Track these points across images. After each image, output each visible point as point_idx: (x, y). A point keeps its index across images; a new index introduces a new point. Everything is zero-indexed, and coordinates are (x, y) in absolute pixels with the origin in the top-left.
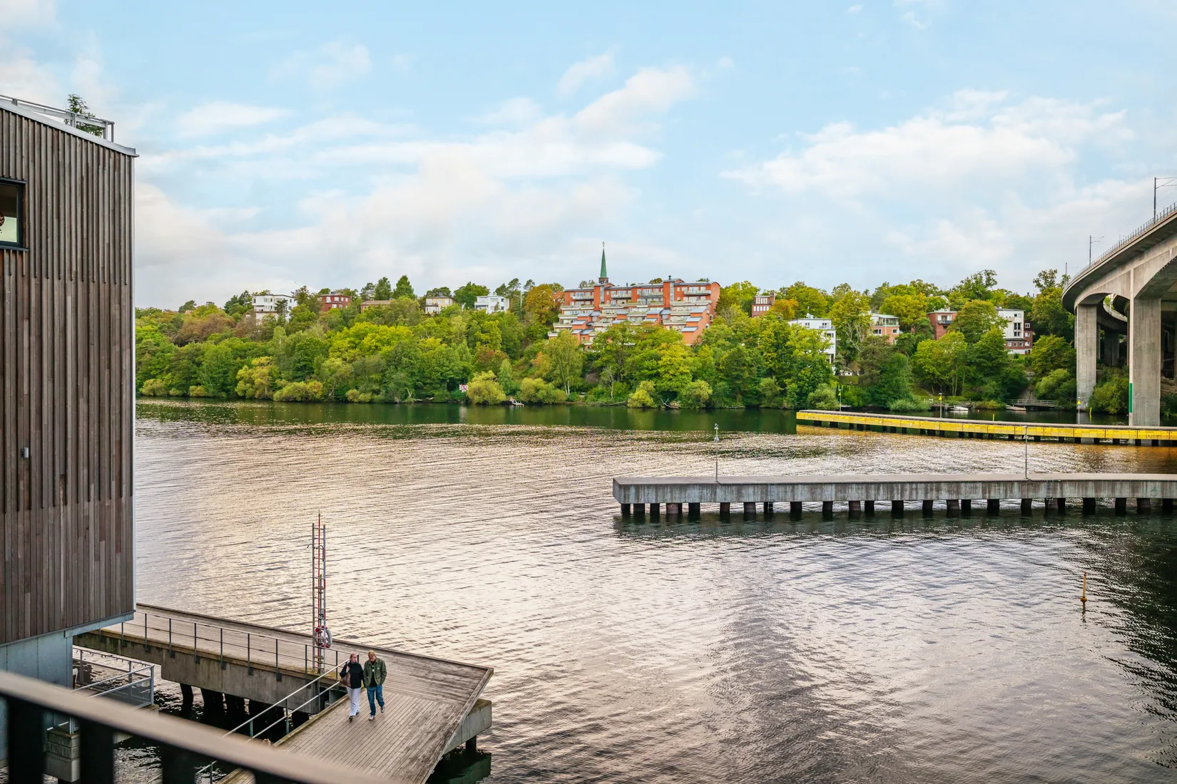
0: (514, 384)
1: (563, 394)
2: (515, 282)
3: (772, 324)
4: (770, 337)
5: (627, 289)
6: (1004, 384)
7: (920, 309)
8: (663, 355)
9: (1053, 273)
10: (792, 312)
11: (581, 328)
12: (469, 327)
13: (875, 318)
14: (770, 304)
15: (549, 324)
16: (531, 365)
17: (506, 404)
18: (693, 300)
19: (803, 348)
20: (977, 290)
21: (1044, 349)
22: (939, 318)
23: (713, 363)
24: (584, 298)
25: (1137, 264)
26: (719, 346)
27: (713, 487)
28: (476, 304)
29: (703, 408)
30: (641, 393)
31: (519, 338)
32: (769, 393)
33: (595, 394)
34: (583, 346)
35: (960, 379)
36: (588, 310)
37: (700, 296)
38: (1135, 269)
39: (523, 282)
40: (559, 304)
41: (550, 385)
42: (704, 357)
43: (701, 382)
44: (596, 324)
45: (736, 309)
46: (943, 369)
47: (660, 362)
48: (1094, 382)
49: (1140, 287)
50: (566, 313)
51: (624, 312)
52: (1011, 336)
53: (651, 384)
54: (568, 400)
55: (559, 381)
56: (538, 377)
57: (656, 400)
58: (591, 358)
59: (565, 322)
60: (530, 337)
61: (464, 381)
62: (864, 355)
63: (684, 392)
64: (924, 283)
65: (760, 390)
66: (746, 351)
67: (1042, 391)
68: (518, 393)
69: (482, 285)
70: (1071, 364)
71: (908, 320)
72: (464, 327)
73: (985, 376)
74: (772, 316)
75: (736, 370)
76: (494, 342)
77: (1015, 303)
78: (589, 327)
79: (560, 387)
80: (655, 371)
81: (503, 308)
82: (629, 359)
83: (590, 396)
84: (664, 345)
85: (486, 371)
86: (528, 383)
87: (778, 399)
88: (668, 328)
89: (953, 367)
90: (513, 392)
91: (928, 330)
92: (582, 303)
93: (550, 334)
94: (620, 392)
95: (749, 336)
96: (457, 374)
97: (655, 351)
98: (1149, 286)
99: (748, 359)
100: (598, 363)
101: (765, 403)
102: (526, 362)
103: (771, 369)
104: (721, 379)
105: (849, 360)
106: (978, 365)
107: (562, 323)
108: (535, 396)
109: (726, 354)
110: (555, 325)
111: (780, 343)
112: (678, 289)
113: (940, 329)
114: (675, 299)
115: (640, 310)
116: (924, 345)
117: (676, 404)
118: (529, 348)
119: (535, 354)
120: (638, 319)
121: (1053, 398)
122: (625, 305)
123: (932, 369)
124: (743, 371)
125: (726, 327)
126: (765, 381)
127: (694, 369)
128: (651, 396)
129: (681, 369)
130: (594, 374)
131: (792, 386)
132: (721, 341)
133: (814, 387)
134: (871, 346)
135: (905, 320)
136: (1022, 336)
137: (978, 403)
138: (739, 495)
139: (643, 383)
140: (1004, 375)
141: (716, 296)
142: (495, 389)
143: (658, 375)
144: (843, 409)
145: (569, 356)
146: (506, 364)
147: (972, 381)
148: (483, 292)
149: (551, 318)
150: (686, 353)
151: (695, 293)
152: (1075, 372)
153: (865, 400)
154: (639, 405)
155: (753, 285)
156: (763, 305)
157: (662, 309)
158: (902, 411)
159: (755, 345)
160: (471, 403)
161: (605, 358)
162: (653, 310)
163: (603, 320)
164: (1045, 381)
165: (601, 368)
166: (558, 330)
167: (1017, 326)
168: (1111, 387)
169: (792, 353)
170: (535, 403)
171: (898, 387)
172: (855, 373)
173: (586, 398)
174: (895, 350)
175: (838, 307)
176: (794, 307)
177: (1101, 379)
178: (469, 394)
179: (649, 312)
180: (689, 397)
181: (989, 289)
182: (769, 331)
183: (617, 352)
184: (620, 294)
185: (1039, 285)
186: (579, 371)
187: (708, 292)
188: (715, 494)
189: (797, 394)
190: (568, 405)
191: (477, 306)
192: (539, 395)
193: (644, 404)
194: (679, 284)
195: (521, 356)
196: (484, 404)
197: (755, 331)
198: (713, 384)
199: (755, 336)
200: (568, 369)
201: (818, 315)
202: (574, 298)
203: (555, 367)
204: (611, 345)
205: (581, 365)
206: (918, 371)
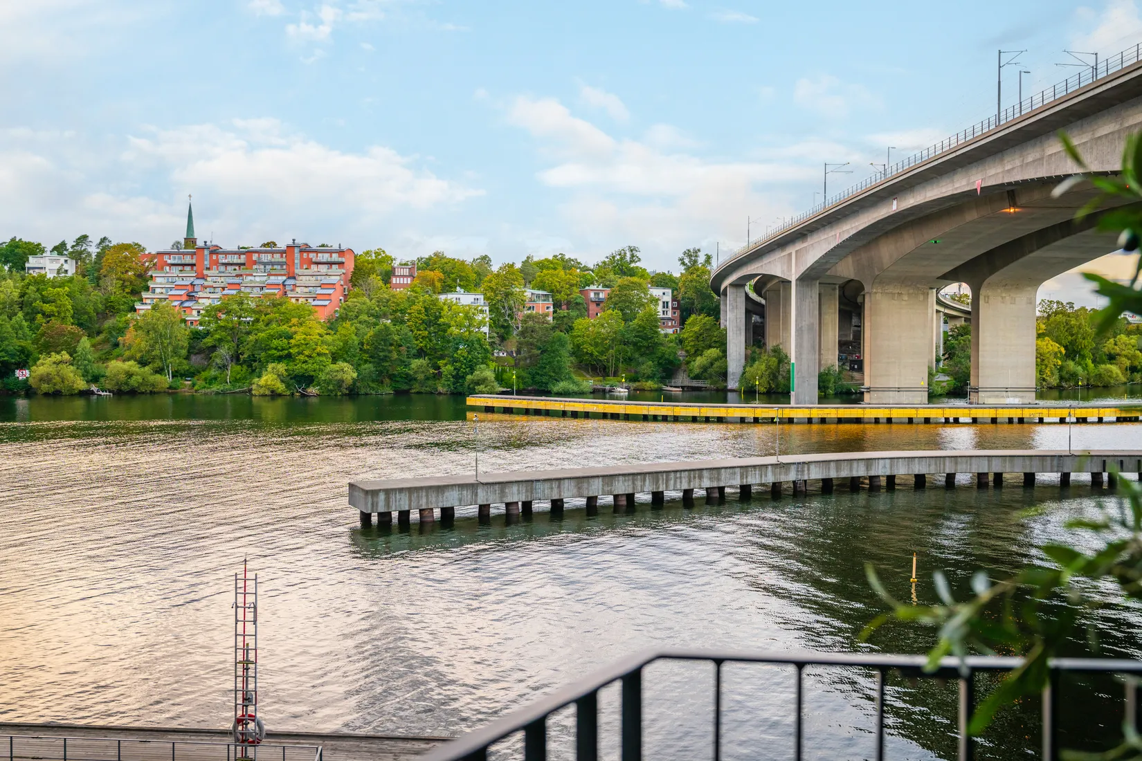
0: (96, 368)
1: (165, 380)
2: (83, 239)
3: (421, 299)
4: (419, 313)
5: (239, 254)
6: (659, 364)
7: (572, 285)
8: (295, 333)
9: (697, 251)
10: (438, 285)
11: (179, 298)
12: (22, 295)
13: (528, 293)
14: (411, 276)
15: (135, 292)
16: (117, 345)
17: (86, 394)
18: (323, 269)
19: (459, 326)
20: (622, 266)
21: (696, 328)
22: (592, 295)
23: (356, 342)
24: (183, 262)
25: (799, 246)
26: (360, 322)
27: (473, 487)
28: (27, 265)
29: (346, 395)
30: (269, 378)
31: (95, 310)
32: (420, 377)
33: (205, 379)
34: (185, 321)
35: (618, 360)
36: (189, 277)
37: (331, 264)
38: (797, 251)
39: (95, 239)
40: (148, 269)
41: (147, 368)
42: (345, 336)
43: (341, 364)
44: (200, 294)
45: (375, 280)
46: (600, 348)
47: (292, 341)
48: (743, 361)
49: (803, 269)
50: (158, 280)
51: (237, 280)
52: (661, 315)
53: (281, 367)
54: (170, 388)
55: (158, 364)
56: (129, 359)
57: (288, 386)
58: (196, 336)
59: (158, 291)
60: (110, 309)
61: (23, 365)
62: (523, 334)
63: (322, 376)
64: (567, 257)
65: (411, 372)
66: (392, 329)
67: (697, 371)
68: (102, 380)
69: (35, 240)
70: (722, 344)
71: (562, 297)
72: (16, 294)
73: (642, 355)
74: (418, 290)
75: (383, 350)
76: (63, 315)
77: (662, 281)
78: (191, 297)
79: (159, 371)
80: (286, 352)
81: (66, 271)
82: (252, 338)
83: (199, 382)
84: (294, 321)
85: (58, 353)
86: (116, 366)
87: (430, 382)
88: (293, 300)
89: (611, 347)
90: (95, 379)
91: (580, 307)
92: (180, 268)
93: (138, 306)
94: (238, 377)
95: (395, 311)
96: (12, 356)
97: (284, 328)
98: (812, 268)
99: (396, 337)
100: (209, 341)
101: (416, 387)
102: (106, 341)
103: (421, 349)
104: (366, 361)
105: (503, 339)
106: (635, 344)
107: (154, 292)
108: (126, 384)
109: (371, 332)
110: (144, 295)
111: (433, 319)
112: (305, 255)
113: (593, 307)
114: (301, 267)
115: (258, 279)
116: (580, 324)
117: (313, 390)
118: (109, 323)
119: (121, 331)
120: (255, 290)
121: (706, 379)
122: (238, 272)
123: (590, 349)
124: (390, 352)
125: (368, 301)
126: (416, 363)
127: (334, 349)
128: (282, 381)
129: (319, 349)
130: (202, 355)
131: (447, 369)
132: (364, 317)
133: (472, 370)
134: (530, 323)
135: (558, 296)
136: (670, 315)
137: (636, 384)
138: (503, 494)
139: (270, 366)
140: (659, 354)
141: (350, 266)
142: (72, 375)
143: (289, 356)
144: (503, 393)
145: (171, 333)
146: (85, 343)
147: (629, 360)
148: (36, 250)
149: (138, 285)
150: (322, 331)
151: (325, 260)
152: (725, 351)
153: (524, 383)
154: (267, 392)
155: (388, 254)
156: (404, 276)
157: (284, 278)
158: (565, 394)
159: (402, 322)
160: (35, 393)
161: (217, 336)
162: (273, 279)
163: (208, 290)
164: (699, 361)
165: (213, 348)
166: (148, 301)
167: (665, 304)
168: (760, 367)
169: (445, 331)
170: (126, 393)
171: (560, 369)
172: (510, 354)
173: (194, 385)
174: (554, 328)
175: (490, 281)
176: (440, 280)
177: (750, 359)
178: (31, 381)
179: (269, 282)
180: (328, 382)
181: (632, 265)
182: (418, 306)
183: (232, 329)
184: (229, 259)
185: (683, 264)
186: (184, 352)
187: (340, 260)
188: (476, 495)
189: (453, 377)
190: (169, 393)
191: (29, 268)
192: (134, 381)
193: (273, 392)
194: (306, 249)
195: (99, 333)
196: (56, 395)
197: (402, 306)
198: (357, 367)
199: (403, 312)
200: (170, 349)
201: (467, 289)
202: (169, 261)
203: (152, 346)
204: (226, 321)
205: (186, 344)
206: (577, 351)
